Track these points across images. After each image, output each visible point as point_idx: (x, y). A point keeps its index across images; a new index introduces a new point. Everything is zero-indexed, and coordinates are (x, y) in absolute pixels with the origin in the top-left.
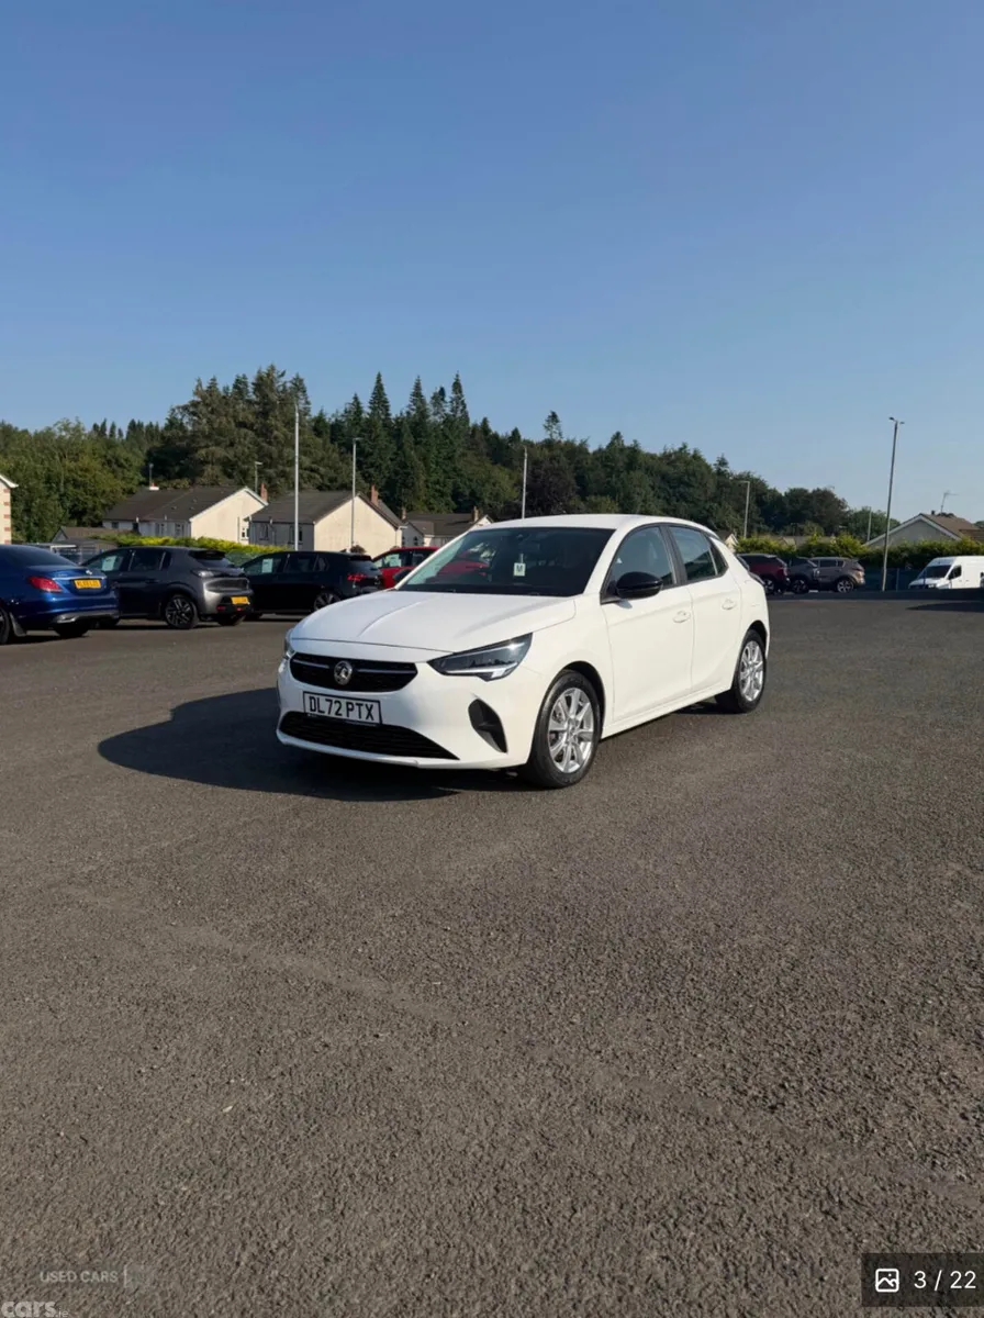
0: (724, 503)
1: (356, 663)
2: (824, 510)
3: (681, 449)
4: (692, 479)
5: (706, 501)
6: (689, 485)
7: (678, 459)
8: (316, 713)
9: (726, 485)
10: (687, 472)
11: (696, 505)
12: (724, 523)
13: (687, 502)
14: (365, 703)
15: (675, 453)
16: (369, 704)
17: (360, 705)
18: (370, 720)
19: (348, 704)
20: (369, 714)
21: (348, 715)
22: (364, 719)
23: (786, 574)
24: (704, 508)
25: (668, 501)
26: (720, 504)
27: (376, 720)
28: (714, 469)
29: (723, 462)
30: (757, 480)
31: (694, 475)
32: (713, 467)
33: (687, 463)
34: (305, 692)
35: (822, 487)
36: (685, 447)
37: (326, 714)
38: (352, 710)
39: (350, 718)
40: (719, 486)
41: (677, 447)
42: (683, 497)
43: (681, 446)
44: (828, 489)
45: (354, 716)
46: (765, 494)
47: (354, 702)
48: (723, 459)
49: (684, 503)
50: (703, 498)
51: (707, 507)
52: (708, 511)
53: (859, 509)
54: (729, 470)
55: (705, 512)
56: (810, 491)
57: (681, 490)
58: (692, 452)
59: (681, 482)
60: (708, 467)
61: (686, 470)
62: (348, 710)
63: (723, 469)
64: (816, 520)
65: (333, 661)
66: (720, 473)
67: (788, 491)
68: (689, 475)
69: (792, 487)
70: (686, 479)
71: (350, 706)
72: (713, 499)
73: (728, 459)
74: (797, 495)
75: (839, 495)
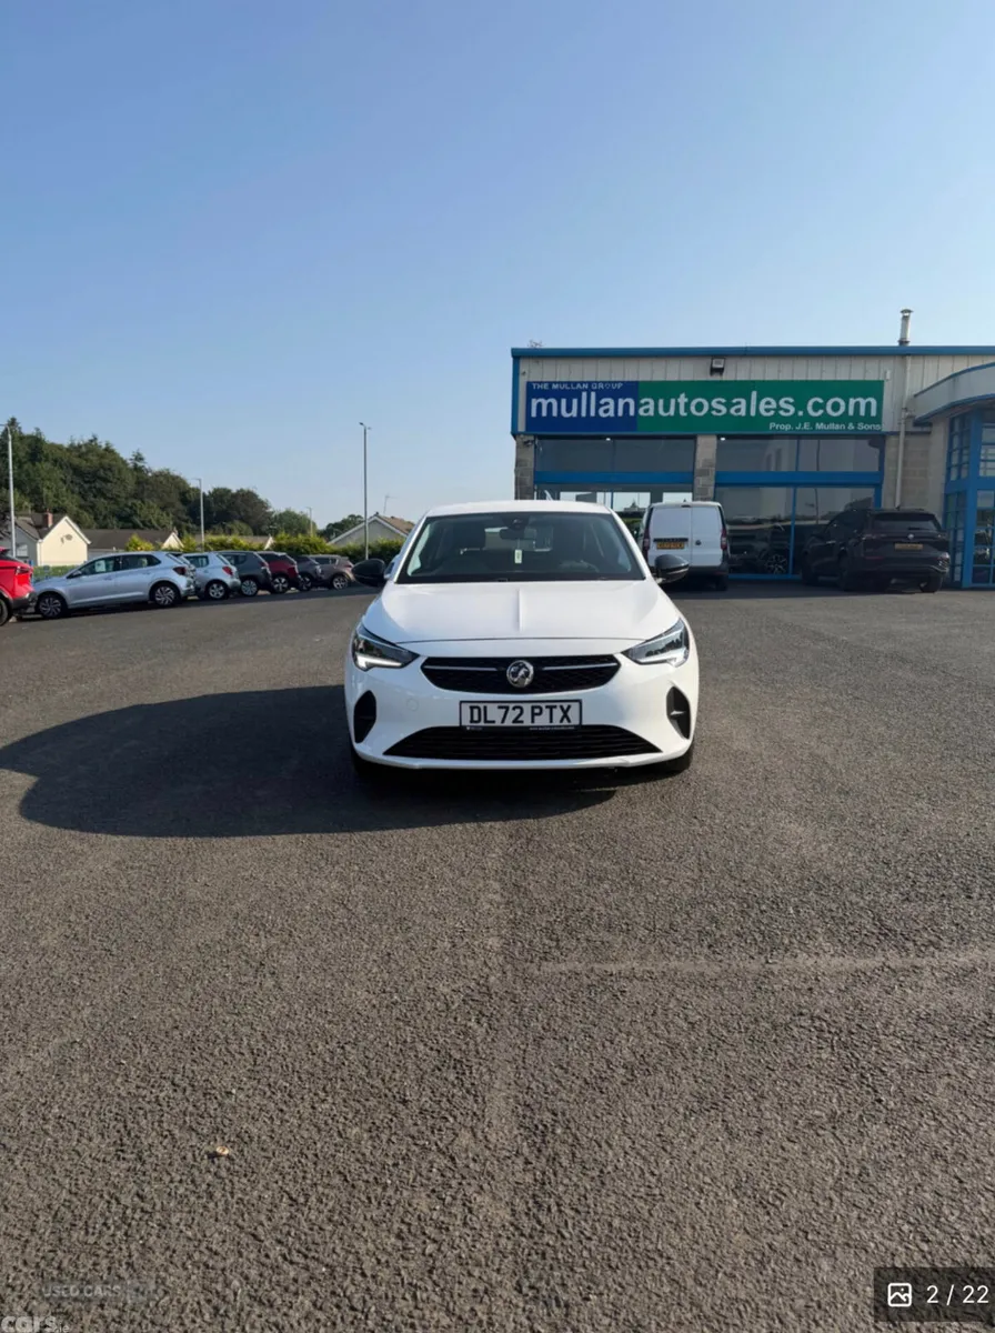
0: (146, 500)
1: (537, 661)
2: (249, 510)
3: (91, 441)
4: (110, 474)
5: (126, 498)
6: (106, 480)
7: (89, 451)
8: (482, 724)
9: (147, 481)
10: (102, 466)
11: (117, 503)
12: (150, 521)
13: (105, 498)
14: (558, 704)
15: (85, 445)
16: (565, 705)
17: (551, 708)
18: (565, 722)
19: (533, 708)
20: (565, 715)
21: (533, 721)
22: (556, 722)
23: (297, 571)
24: (126, 506)
25: (84, 497)
26: (143, 502)
27: (575, 721)
28: (131, 465)
29: (139, 458)
30: (177, 477)
31: (110, 469)
32: (129, 462)
33: (102, 457)
34: (461, 702)
35: (245, 488)
36: (95, 439)
37: (498, 723)
38: (540, 713)
39: (537, 723)
40: (138, 483)
41: (87, 438)
42: (100, 493)
43: (91, 438)
44: (251, 489)
45: (542, 721)
46: (188, 492)
47: (543, 705)
48: (139, 454)
49: (102, 500)
50: (123, 495)
51: (130, 504)
52: (131, 508)
53: (283, 510)
54: (147, 467)
55: (128, 509)
56: (234, 491)
57: (98, 485)
58: (104, 446)
59: (95, 476)
60: (124, 462)
61: (101, 464)
62: (533, 715)
63: (140, 464)
64: (242, 520)
65: (505, 662)
66: (136, 468)
67: (211, 491)
68: (105, 470)
69: (216, 486)
70: (102, 473)
71: (537, 711)
72: (135, 496)
73: (144, 455)
74: (220, 495)
75: (262, 496)
